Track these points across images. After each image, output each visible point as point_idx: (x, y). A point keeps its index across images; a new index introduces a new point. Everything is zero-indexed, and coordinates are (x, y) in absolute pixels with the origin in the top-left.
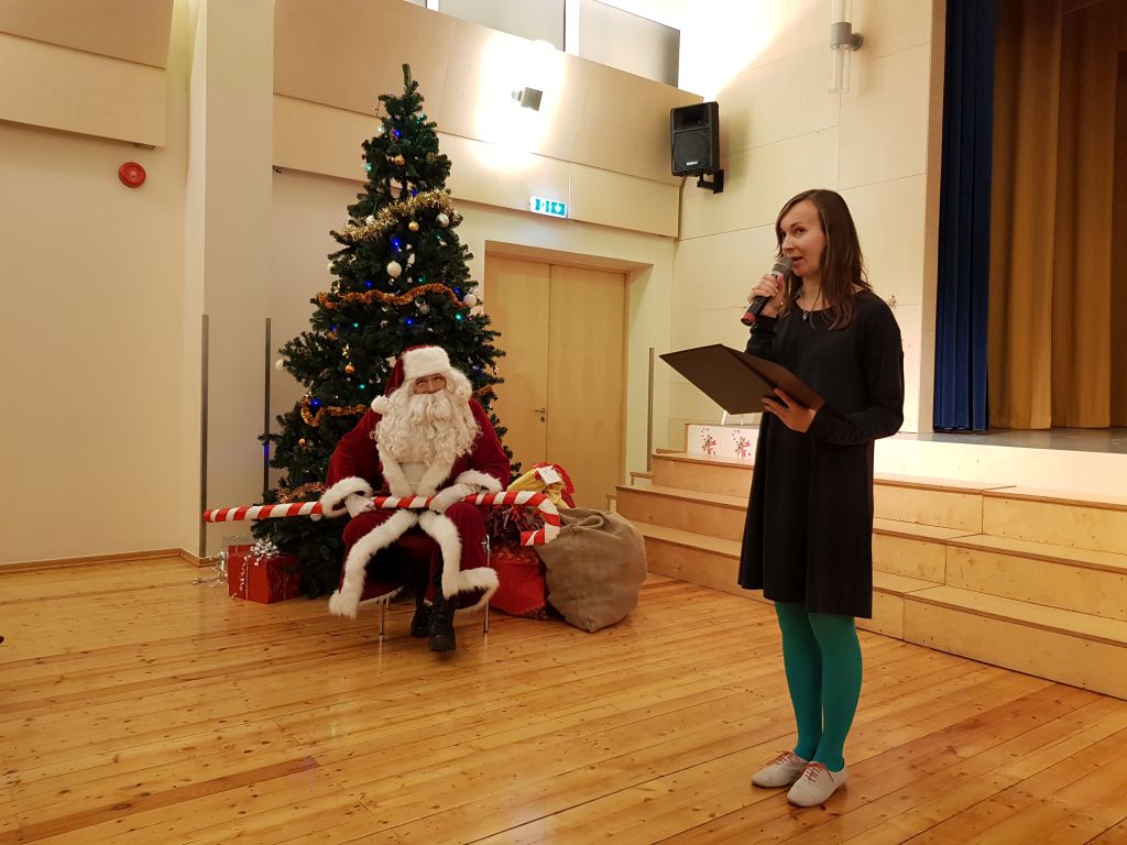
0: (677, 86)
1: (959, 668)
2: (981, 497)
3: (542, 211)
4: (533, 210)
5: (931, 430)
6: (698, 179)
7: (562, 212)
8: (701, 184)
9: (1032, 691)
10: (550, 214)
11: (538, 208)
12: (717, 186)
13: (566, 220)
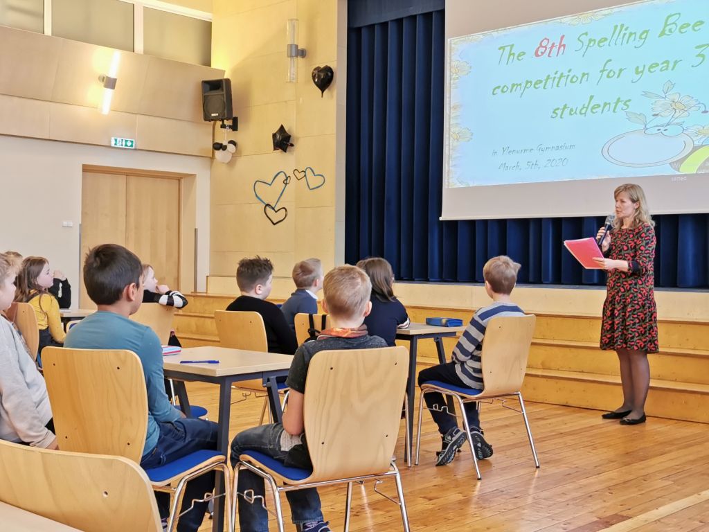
0: (210, 66)
3: (118, 146)
4: (113, 145)
6: (221, 123)
7: (132, 146)
8: (223, 126)
10: (123, 147)
11: (116, 144)
12: (234, 127)
13: (135, 149)
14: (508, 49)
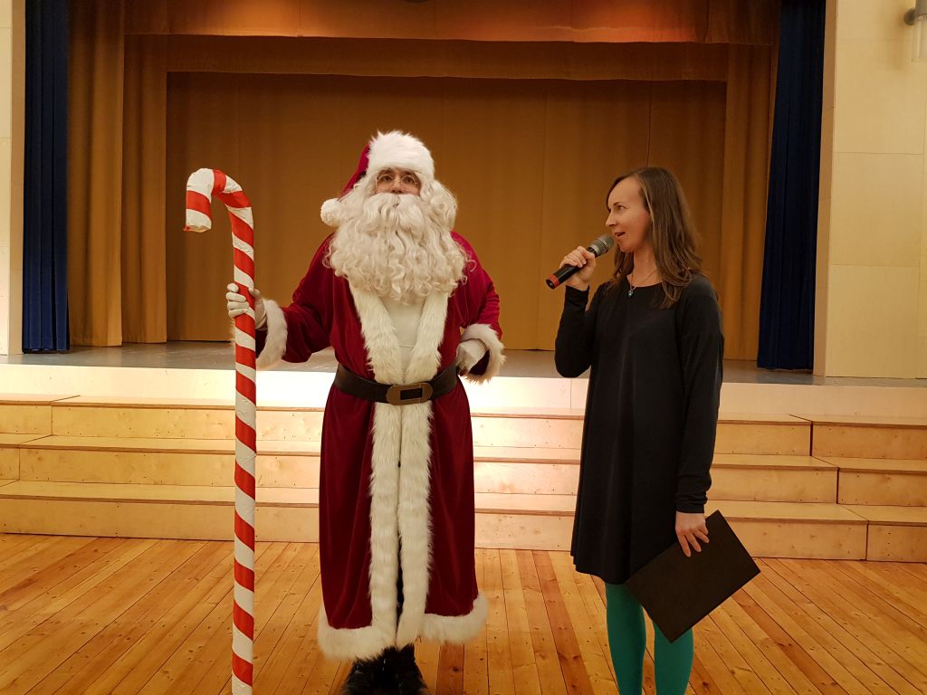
1: (24, 542)
2: (50, 407)
5: (20, 351)
9: (78, 547)
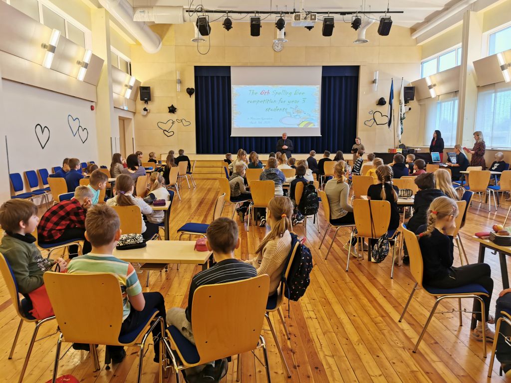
3: (125, 110)
14: (252, 92)
